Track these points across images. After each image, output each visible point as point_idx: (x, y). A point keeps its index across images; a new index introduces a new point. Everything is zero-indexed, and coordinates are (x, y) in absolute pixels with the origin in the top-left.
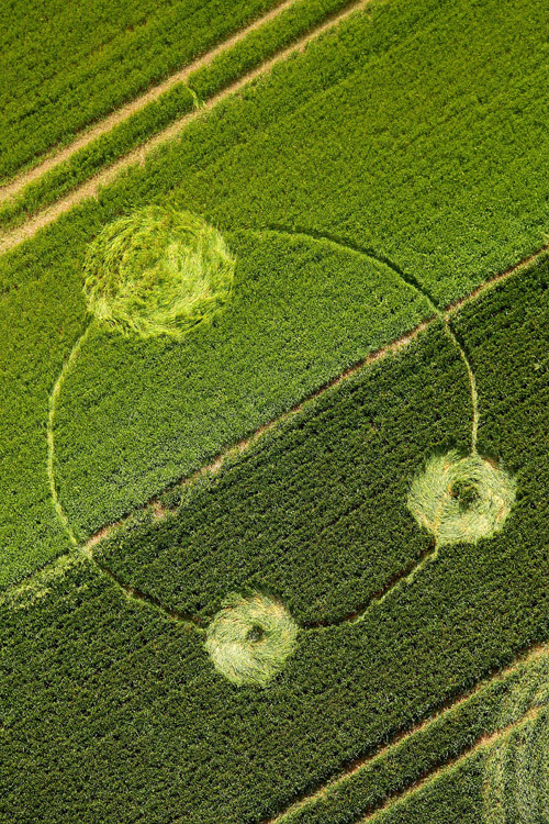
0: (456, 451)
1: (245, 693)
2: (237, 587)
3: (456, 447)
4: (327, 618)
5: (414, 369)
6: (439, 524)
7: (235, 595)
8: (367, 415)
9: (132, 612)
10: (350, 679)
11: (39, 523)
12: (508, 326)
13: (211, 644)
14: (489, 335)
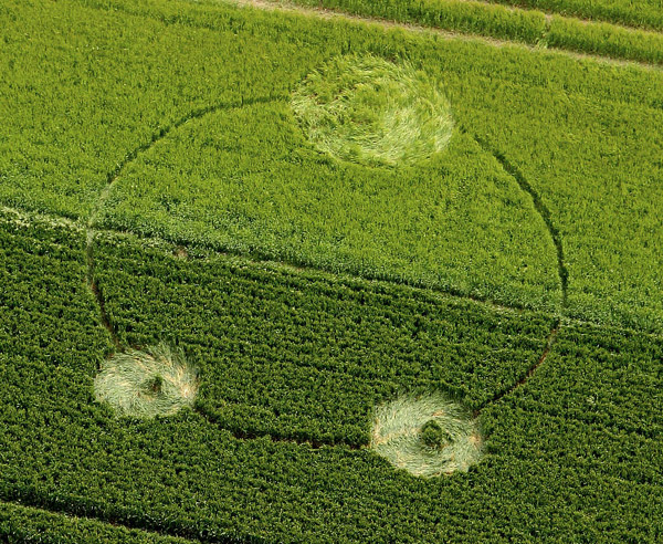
0: (458, 406)
1: (94, 408)
2: (174, 342)
3: (461, 401)
4: (218, 417)
5: (492, 328)
6: (385, 442)
7: (167, 349)
8: (416, 324)
9: (74, 290)
10: (184, 466)
11: (78, 182)
12: (600, 361)
13: (110, 366)
14: (578, 354)
